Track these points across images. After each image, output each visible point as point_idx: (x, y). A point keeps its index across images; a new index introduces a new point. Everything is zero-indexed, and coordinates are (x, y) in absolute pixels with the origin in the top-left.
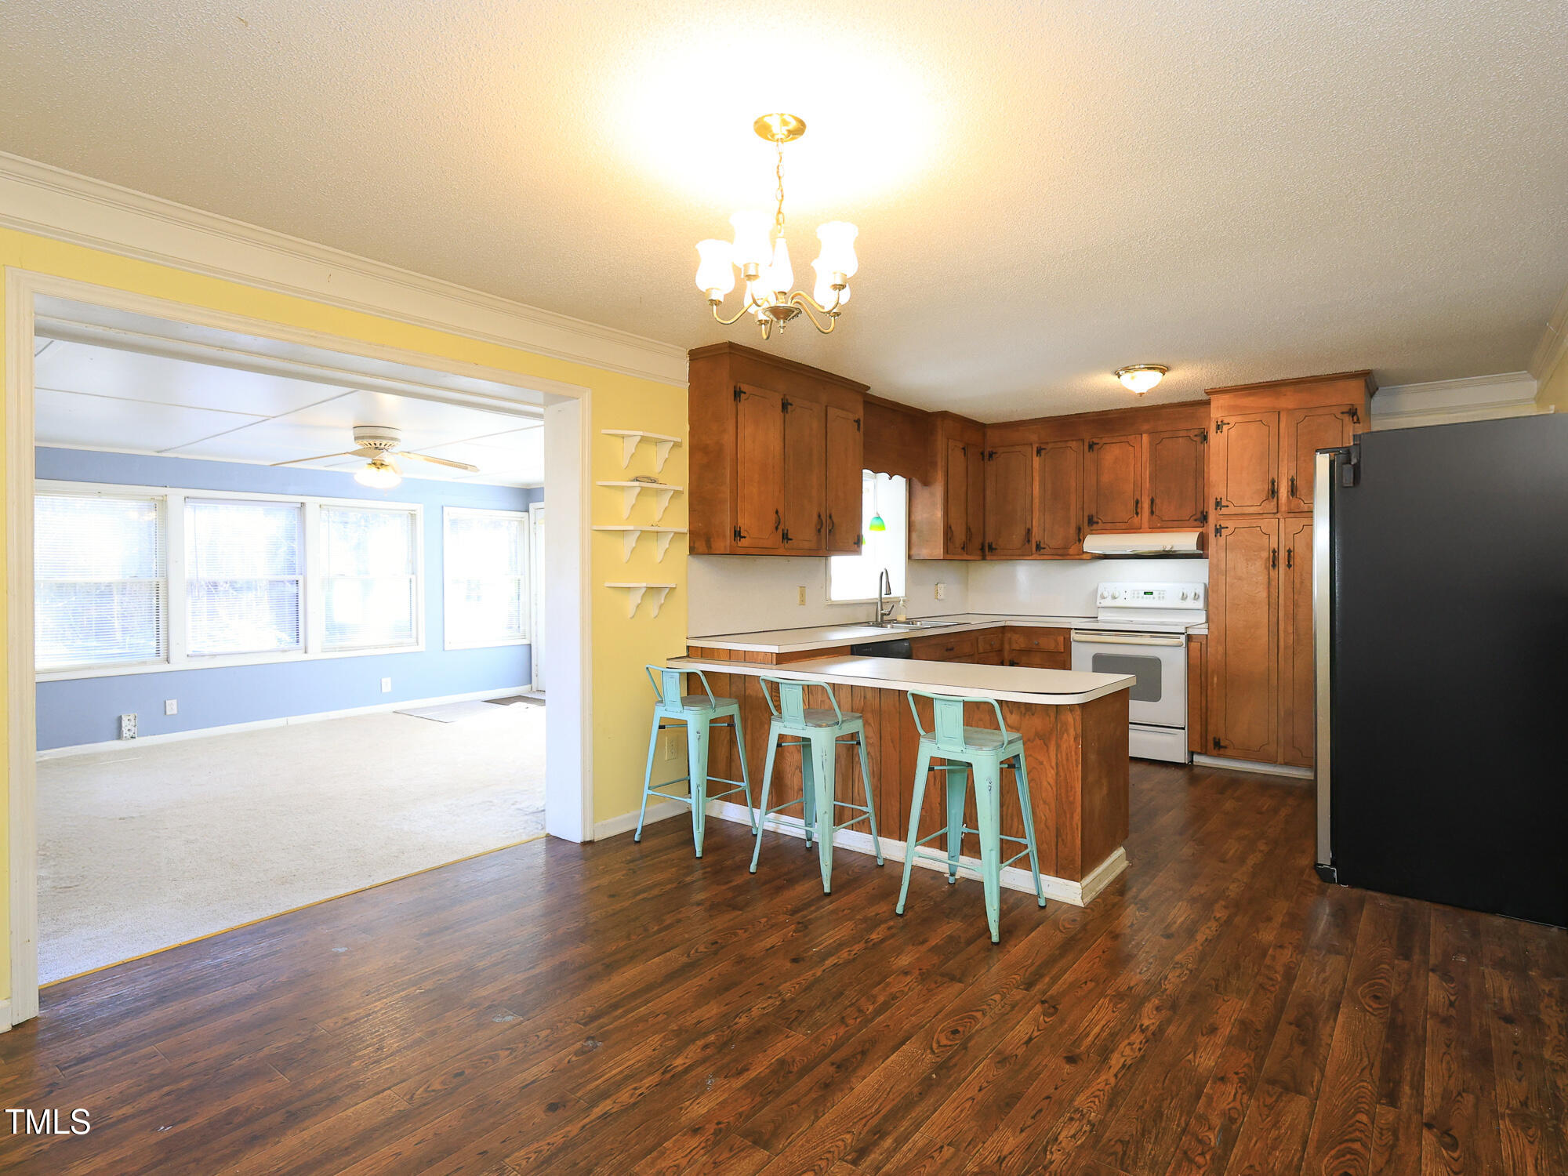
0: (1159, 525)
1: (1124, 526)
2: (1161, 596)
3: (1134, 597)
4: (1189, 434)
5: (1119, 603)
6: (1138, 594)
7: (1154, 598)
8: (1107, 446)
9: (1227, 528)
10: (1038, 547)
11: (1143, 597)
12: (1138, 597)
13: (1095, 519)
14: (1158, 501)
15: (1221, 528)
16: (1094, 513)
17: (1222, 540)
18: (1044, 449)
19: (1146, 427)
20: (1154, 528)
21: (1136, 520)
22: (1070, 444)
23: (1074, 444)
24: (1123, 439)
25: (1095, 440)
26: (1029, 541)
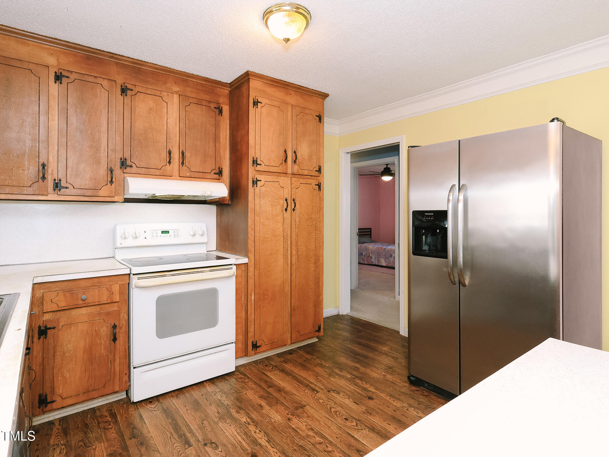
0: (188, 174)
1: (158, 172)
2: (176, 234)
3: (153, 236)
4: (210, 105)
5: (140, 242)
6: (156, 233)
7: (170, 236)
8: (141, 96)
9: (260, 181)
10: (57, 186)
11: (161, 236)
12: (157, 236)
13: (128, 163)
14: (187, 154)
15: (257, 180)
16: (127, 155)
17: (257, 189)
18: (68, 77)
19: (176, 88)
20: (182, 177)
21: (168, 167)
22: (100, 81)
23: (105, 83)
24: (158, 93)
25: (129, 86)
26: (44, 178)
